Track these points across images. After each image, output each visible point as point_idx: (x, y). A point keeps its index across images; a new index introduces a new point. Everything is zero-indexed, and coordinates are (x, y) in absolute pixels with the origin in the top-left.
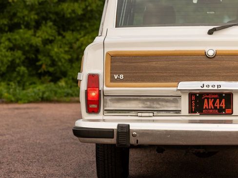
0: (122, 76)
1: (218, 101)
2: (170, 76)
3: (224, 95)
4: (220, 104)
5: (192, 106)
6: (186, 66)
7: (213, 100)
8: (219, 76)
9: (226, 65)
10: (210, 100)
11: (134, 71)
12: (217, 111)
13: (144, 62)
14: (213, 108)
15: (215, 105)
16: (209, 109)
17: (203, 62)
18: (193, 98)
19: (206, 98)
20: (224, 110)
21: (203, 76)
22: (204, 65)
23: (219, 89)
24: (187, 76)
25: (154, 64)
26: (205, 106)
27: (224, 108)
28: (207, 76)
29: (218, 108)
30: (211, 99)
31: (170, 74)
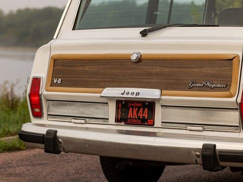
0: (59, 81)
1: (141, 110)
2: (100, 81)
3: (147, 104)
4: (143, 114)
5: (118, 114)
6: (114, 71)
7: (137, 109)
8: (141, 82)
9: (149, 71)
10: (134, 108)
11: (70, 76)
12: (140, 121)
13: (80, 66)
14: (136, 118)
15: (139, 115)
16: (133, 119)
17: (129, 66)
18: (120, 105)
19: (131, 106)
20: (146, 121)
21: (126, 82)
22: (129, 70)
23: (137, 97)
24: (113, 81)
25: (87, 68)
26: (130, 115)
27: (146, 118)
28: (130, 82)
29: (141, 118)
30: (136, 107)
31: (100, 79)
